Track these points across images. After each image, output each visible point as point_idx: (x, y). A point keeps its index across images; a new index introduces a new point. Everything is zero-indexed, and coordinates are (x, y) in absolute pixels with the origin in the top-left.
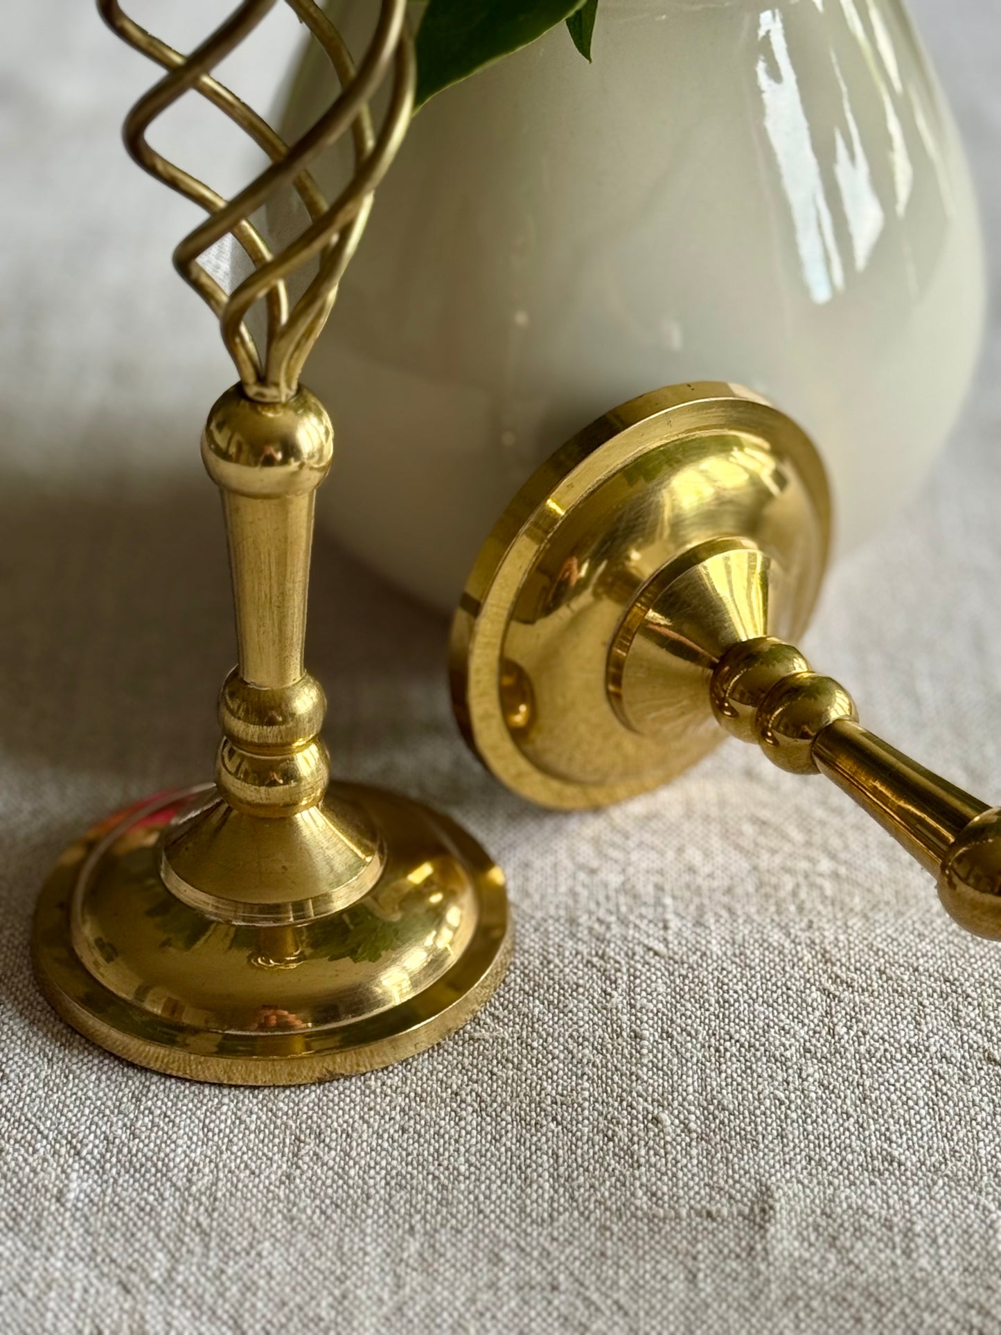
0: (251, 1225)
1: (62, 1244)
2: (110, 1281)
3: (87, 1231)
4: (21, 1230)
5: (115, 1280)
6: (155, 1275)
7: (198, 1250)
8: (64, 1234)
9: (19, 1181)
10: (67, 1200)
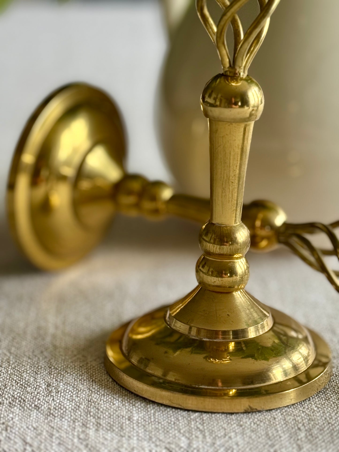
0: (223, 428)
1: (135, 435)
2: (161, 447)
3: (145, 430)
4: (114, 430)
5: (163, 447)
6: (182, 445)
7: (201, 436)
8: (135, 431)
9: (109, 414)
10: (133, 420)
